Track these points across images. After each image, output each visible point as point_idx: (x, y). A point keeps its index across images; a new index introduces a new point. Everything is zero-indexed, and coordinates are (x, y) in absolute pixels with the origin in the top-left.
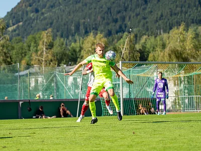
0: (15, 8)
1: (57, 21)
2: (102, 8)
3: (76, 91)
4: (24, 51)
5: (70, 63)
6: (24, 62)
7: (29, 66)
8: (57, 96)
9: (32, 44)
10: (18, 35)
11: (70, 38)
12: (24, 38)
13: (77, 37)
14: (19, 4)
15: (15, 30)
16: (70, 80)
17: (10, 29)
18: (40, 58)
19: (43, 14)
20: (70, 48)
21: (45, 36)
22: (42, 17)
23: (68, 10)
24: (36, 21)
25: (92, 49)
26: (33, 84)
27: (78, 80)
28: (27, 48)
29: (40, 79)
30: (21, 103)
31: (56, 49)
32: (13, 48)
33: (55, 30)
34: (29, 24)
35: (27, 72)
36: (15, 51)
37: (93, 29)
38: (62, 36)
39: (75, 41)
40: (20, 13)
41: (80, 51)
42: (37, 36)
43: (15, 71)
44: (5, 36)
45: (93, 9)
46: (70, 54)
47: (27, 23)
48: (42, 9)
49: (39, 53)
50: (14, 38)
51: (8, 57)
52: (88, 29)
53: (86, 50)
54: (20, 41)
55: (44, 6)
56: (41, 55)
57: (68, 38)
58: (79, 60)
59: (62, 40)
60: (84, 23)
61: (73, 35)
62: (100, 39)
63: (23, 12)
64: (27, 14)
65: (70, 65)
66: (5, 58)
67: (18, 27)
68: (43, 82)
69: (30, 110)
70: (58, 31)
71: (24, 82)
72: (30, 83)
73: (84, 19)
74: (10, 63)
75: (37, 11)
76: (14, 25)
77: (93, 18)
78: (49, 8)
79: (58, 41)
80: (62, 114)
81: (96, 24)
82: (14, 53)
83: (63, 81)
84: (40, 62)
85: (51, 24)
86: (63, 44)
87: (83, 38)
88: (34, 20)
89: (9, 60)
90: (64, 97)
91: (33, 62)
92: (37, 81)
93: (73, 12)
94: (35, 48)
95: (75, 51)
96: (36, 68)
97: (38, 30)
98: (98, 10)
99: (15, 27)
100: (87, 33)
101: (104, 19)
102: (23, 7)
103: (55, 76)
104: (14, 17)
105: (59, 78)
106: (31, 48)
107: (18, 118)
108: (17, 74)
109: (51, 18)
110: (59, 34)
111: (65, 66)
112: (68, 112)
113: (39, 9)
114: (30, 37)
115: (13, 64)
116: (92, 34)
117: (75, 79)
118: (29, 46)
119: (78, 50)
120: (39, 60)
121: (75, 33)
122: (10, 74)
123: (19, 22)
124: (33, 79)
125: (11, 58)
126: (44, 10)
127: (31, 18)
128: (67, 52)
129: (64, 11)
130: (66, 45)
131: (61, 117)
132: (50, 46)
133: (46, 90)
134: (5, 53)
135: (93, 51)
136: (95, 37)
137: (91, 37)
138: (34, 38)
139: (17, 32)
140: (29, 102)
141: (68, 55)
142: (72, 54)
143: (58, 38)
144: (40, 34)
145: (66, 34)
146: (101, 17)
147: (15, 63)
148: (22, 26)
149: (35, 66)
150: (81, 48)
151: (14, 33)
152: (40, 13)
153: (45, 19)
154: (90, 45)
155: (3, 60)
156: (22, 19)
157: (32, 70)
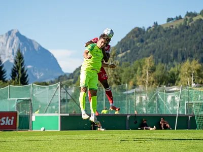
0: (124, 38)
1: (159, 50)
2: (196, 39)
3: (174, 107)
4: (131, 74)
5: (169, 84)
6: (131, 83)
7: (135, 86)
8: (158, 112)
9: (139, 68)
10: (127, 60)
11: (169, 63)
12: (131, 63)
13: (175, 63)
14: (127, 35)
15: (124, 57)
16: (169, 98)
17: (120, 56)
18: (144, 80)
19: (147, 43)
20: (169, 72)
21: (148, 62)
22: (146, 46)
23: (168, 40)
24: (141, 49)
25: (188, 73)
26: (138, 101)
27: (176, 98)
28: (134, 71)
29: (144, 97)
30: (128, 116)
31: (158, 73)
32: (122, 71)
33: (157, 57)
34: (135, 51)
35: (134, 90)
36: (124, 73)
37: (189, 56)
38: (162, 62)
39: (174, 66)
40: (128, 43)
41: (178, 74)
42: (142, 62)
43: (123, 90)
44: (116, 61)
45: (189, 40)
46: (169, 77)
47: (134, 51)
48: (146, 39)
49: (143, 75)
50: (123, 63)
51: (117, 79)
52: (185, 57)
53: (183, 74)
54: (128, 66)
55: (148, 37)
56: (145, 77)
57: (167, 63)
58: (177, 81)
59: (163, 65)
60: (181, 51)
61: (172, 61)
62: (195, 65)
63: (131, 42)
64: (134, 44)
65: (169, 86)
66: (115, 79)
67: (126, 54)
68: (146, 99)
69: (136, 123)
70: (159, 58)
71: (131, 99)
72: (136, 101)
73: (182, 48)
74: (119, 84)
75: (142, 41)
76: (123, 52)
77: (189, 47)
78: (152, 38)
79: (159, 66)
80: (162, 127)
81: (191, 52)
82: (123, 75)
83: (163, 99)
84: (144, 83)
85: (154, 52)
86: (163, 69)
87: (181, 64)
88: (139, 48)
89: (118, 81)
90: (164, 113)
91: (138, 83)
92: (141, 99)
93: (172, 42)
94: (141, 72)
95: (173, 74)
96: (140, 88)
97: (143, 56)
98: (193, 40)
99: (124, 54)
100: (183, 59)
101: (198, 48)
102: (131, 38)
103: (157, 95)
104: (123, 46)
105: (160, 96)
106: (138, 71)
107: (126, 129)
108: (126, 92)
109: (153, 47)
110: (160, 60)
111: (165, 86)
112: (168, 125)
113: (144, 39)
114: (136, 62)
115: (122, 84)
116: (188, 60)
117: (173, 98)
118: (136, 70)
119: (176, 73)
120: (143, 82)
121: (174, 59)
122: (119, 93)
123: (128, 50)
124: (138, 97)
125: (120, 80)
126: (148, 41)
127: (137, 47)
128: (167, 75)
129: (164, 41)
130: (166, 69)
131: (161, 129)
132: (153, 70)
133: (149, 106)
134: (115, 76)
135: (189, 75)
136: (190, 63)
137: (187, 63)
138: (140, 63)
139: (125, 58)
140: (135, 116)
141: (167, 78)
142: (171, 77)
143: (159, 64)
144: (144, 60)
145: (166, 60)
146: (196, 47)
147: (124, 83)
148: (130, 53)
149: (140, 86)
150: (179, 72)
151: (123, 59)
152: (145, 42)
153: (149, 47)
154: (186, 70)
155: (114, 81)
156: (130, 47)
157: (137, 89)
